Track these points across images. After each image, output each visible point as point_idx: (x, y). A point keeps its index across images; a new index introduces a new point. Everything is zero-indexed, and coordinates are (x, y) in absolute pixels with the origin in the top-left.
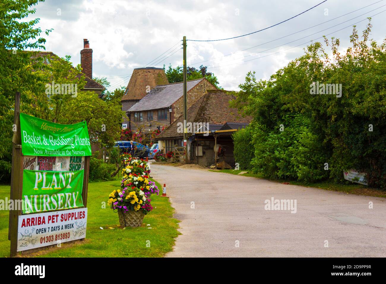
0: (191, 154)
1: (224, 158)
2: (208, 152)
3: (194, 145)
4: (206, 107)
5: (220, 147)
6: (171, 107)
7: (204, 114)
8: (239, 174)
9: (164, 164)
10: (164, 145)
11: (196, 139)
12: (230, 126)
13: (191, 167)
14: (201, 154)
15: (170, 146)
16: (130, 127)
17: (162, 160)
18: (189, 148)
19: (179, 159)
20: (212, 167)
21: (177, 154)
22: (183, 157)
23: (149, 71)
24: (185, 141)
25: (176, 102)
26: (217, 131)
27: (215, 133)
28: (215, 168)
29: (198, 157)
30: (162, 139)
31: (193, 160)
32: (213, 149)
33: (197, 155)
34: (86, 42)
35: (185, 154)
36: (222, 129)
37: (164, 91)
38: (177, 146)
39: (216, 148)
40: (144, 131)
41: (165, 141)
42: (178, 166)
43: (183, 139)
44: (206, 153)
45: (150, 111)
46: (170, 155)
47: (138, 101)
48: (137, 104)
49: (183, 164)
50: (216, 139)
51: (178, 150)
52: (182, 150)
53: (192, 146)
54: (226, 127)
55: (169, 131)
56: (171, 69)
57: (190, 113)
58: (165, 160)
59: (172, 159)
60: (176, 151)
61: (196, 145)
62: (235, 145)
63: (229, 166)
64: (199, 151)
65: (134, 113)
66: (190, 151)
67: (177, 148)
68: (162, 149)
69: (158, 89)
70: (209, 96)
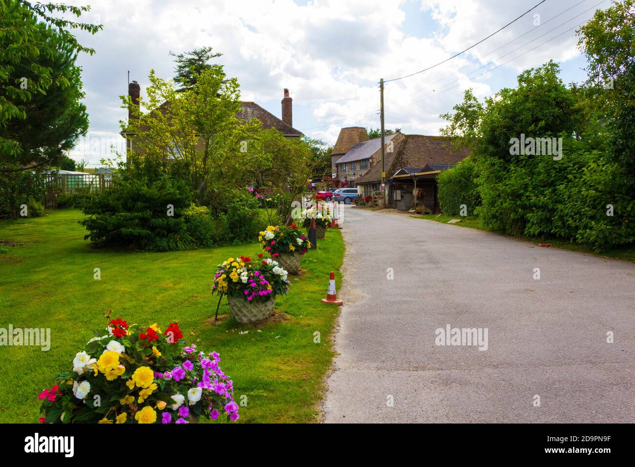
0: (389, 198)
1: (423, 202)
2: (407, 196)
3: (392, 190)
4: (404, 151)
5: (419, 191)
6: (371, 157)
7: (402, 158)
8: (449, 222)
9: (363, 208)
10: (363, 190)
11: (394, 183)
12: (432, 168)
13: (389, 211)
14: (399, 198)
15: (369, 191)
16: (337, 175)
17: (361, 204)
18: (387, 192)
19: (377, 203)
20: (411, 211)
21: (375, 198)
22: (381, 201)
23: (353, 130)
24: (383, 185)
25: (376, 153)
26: (416, 174)
27: (415, 176)
28: (414, 212)
29: (396, 201)
30: (361, 184)
31: (391, 205)
32: (411, 193)
33: (395, 199)
34: (286, 91)
35: (383, 198)
36: (423, 171)
37: (365, 146)
38: (374, 190)
39: (415, 192)
40: (349, 179)
41: (364, 186)
42: (376, 210)
43: (381, 183)
44: (405, 198)
45: (354, 162)
46: (368, 199)
47: (344, 154)
48: (343, 157)
49: (381, 209)
50: (415, 182)
51: (376, 194)
52: (380, 194)
53: (390, 190)
54: (427, 168)
55: (368, 176)
56: (372, 131)
57: (388, 158)
58: (364, 204)
59: (370, 203)
60: (374, 195)
61: (394, 189)
62: (440, 188)
63: (429, 210)
64: (398, 195)
65: (341, 164)
66: (389, 195)
67: (375, 192)
68: (361, 193)
69: (360, 144)
70: (407, 141)
